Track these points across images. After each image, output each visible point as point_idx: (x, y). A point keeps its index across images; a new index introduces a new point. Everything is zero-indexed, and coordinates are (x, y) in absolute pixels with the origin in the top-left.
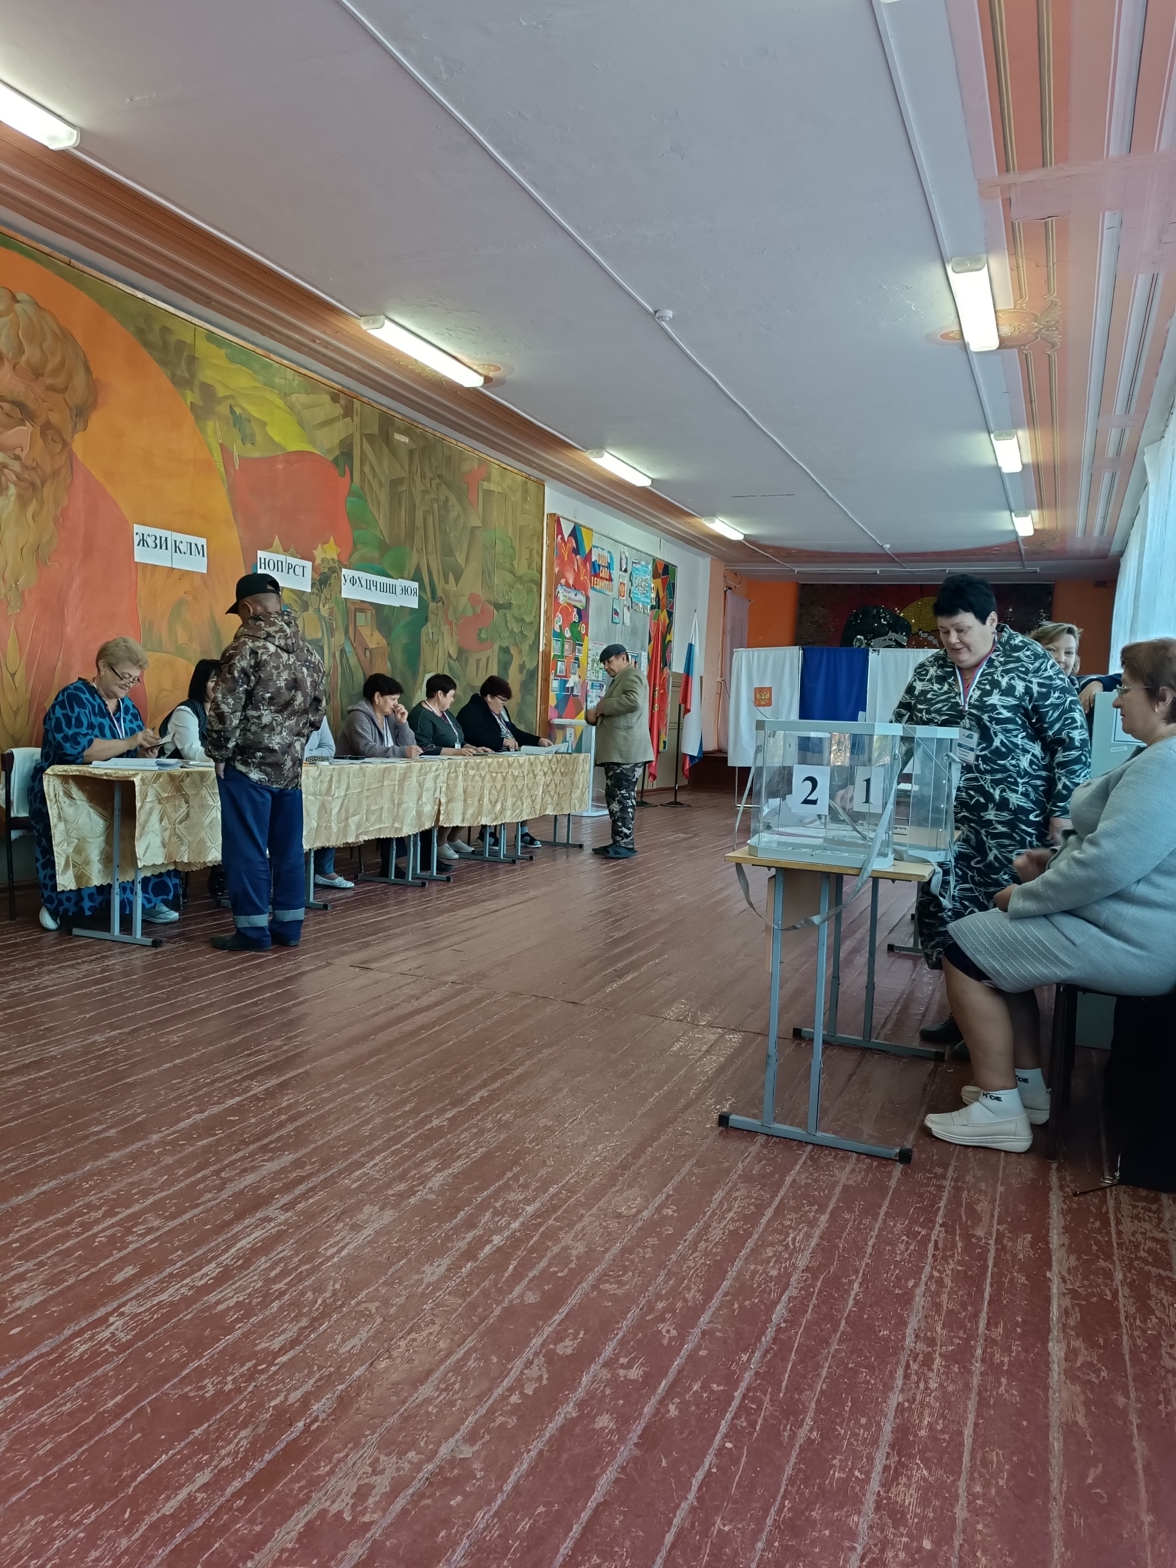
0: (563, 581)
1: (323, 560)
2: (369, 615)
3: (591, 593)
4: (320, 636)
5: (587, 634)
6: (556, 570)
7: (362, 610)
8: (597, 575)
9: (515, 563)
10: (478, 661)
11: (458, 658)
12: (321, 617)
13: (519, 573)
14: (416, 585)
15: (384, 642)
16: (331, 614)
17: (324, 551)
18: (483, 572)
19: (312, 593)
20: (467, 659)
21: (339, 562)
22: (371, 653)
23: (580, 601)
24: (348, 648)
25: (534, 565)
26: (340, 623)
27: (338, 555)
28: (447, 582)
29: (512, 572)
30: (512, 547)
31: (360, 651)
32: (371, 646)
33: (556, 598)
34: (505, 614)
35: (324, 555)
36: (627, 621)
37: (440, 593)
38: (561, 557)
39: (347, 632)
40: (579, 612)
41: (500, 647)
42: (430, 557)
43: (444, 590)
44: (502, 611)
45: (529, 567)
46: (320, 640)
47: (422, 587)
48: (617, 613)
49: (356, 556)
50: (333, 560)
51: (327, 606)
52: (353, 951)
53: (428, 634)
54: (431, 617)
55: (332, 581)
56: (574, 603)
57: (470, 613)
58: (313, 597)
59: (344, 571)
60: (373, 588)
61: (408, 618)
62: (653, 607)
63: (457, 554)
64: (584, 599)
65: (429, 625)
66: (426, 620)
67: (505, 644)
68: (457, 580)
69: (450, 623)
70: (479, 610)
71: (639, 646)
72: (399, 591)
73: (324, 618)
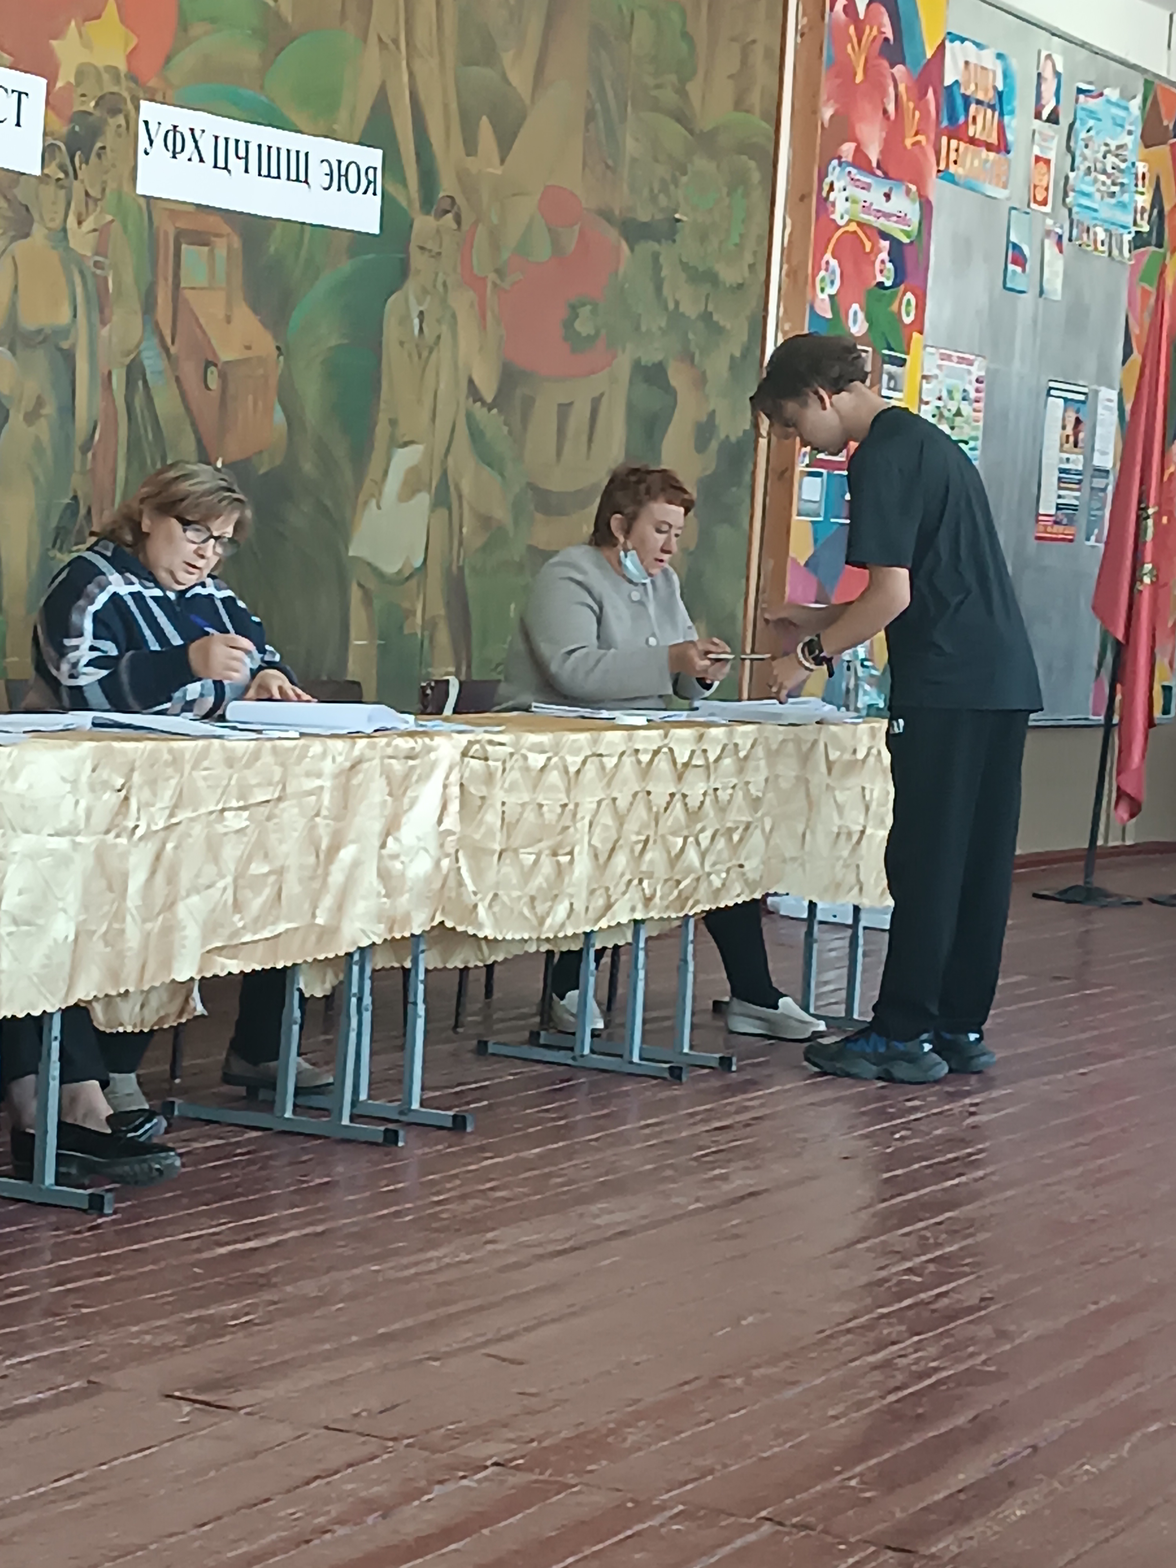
0: (848, 149)
1: (81, 73)
2: (221, 251)
3: (937, 189)
4: (64, 317)
5: (919, 325)
6: (827, 113)
7: (201, 239)
8: (957, 132)
9: (694, 88)
10: (564, 410)
11: (501, 401)
12: (70, 259)
13: (705, 124)
14: (373, 157)
15: (266, 344)
16: (100, 250)
17: (86, 44)
18: (590, 116)
19: (44, 178)
20: (528, 403)
21: (132, 77)
22: (223, 377)
23: (901, 218)
24: (152, 361)
25: (755, 98)
26: (128, 278)
27: (131, 56)
28: (471, 148)
29: (682, 118)
30: (686, 36)
31: (190, 371)
32: (225, 356)
33: (824, 203)
34: (656, 257)
35: (84, 57)
36: (1055, 284)
37: (447, 186)
38: (844, 71)
39: (149, 306)
40: (897, 252)
41: (638, 367)
42: (417, 65)
43: (463, 177)
44: (648, 247)
45: (739, 104)
46: (65, 332)
47: (391, 163)
48: (1019, 259)
49: (186, 60)
50: (113, 71)
51: (88, 225)
52: (169, 1349)
53: (405, 320)
54: (417, 260)
55: (108, 139)
56: (882, 223)
57: (542, 251)
58: (49, 191)
59: (148, 110)
60: (236, 165)
61: (346, 266)
62: (1139, 240)
63: (507, 58)
64: (913, 211)
65: (411, 287)
66: (403, 271)
67: (651, 356)
68: (505, 145)
69: (476, 283)
70: (571, 241)
71: (1091, 366)
72: (318, 174)
73: (79, 260)
